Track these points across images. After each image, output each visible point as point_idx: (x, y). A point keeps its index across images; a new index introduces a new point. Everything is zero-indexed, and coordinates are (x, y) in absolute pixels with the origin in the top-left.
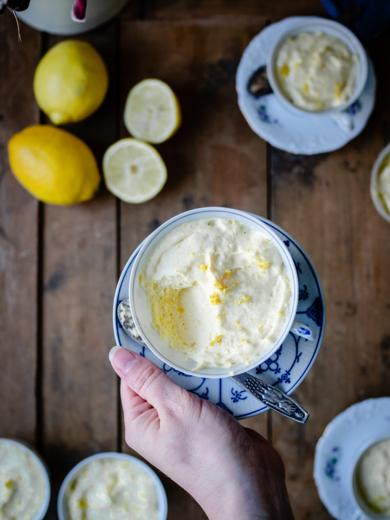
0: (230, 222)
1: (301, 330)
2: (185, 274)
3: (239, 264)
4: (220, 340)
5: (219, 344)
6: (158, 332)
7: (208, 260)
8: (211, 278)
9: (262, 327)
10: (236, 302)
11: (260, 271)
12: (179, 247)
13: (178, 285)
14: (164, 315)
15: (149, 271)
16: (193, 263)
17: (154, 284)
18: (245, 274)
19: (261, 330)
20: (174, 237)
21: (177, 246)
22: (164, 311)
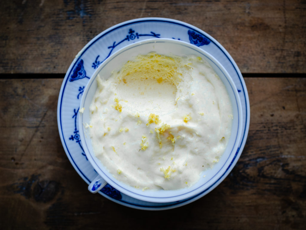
0: (217, 158)
1: (98, 184)
2: (187, 100)
3: (177, 151)
4: (118, 109)
5: (114, 106)
6: (146, 56)
7: (191, 125)
8: (174, 123)
9: (114, 151)
10: (144, 136)
11: (164, 168)
12: (214, 103)
13: (181, 88)
14: (161, 64)
15: (202, 68)
16: (194, 111)
17: (190, 68)
18: (166, 153)
19: (113, 149)
20: (224, 103)
21: (215, 101)
22: (164, 66)
